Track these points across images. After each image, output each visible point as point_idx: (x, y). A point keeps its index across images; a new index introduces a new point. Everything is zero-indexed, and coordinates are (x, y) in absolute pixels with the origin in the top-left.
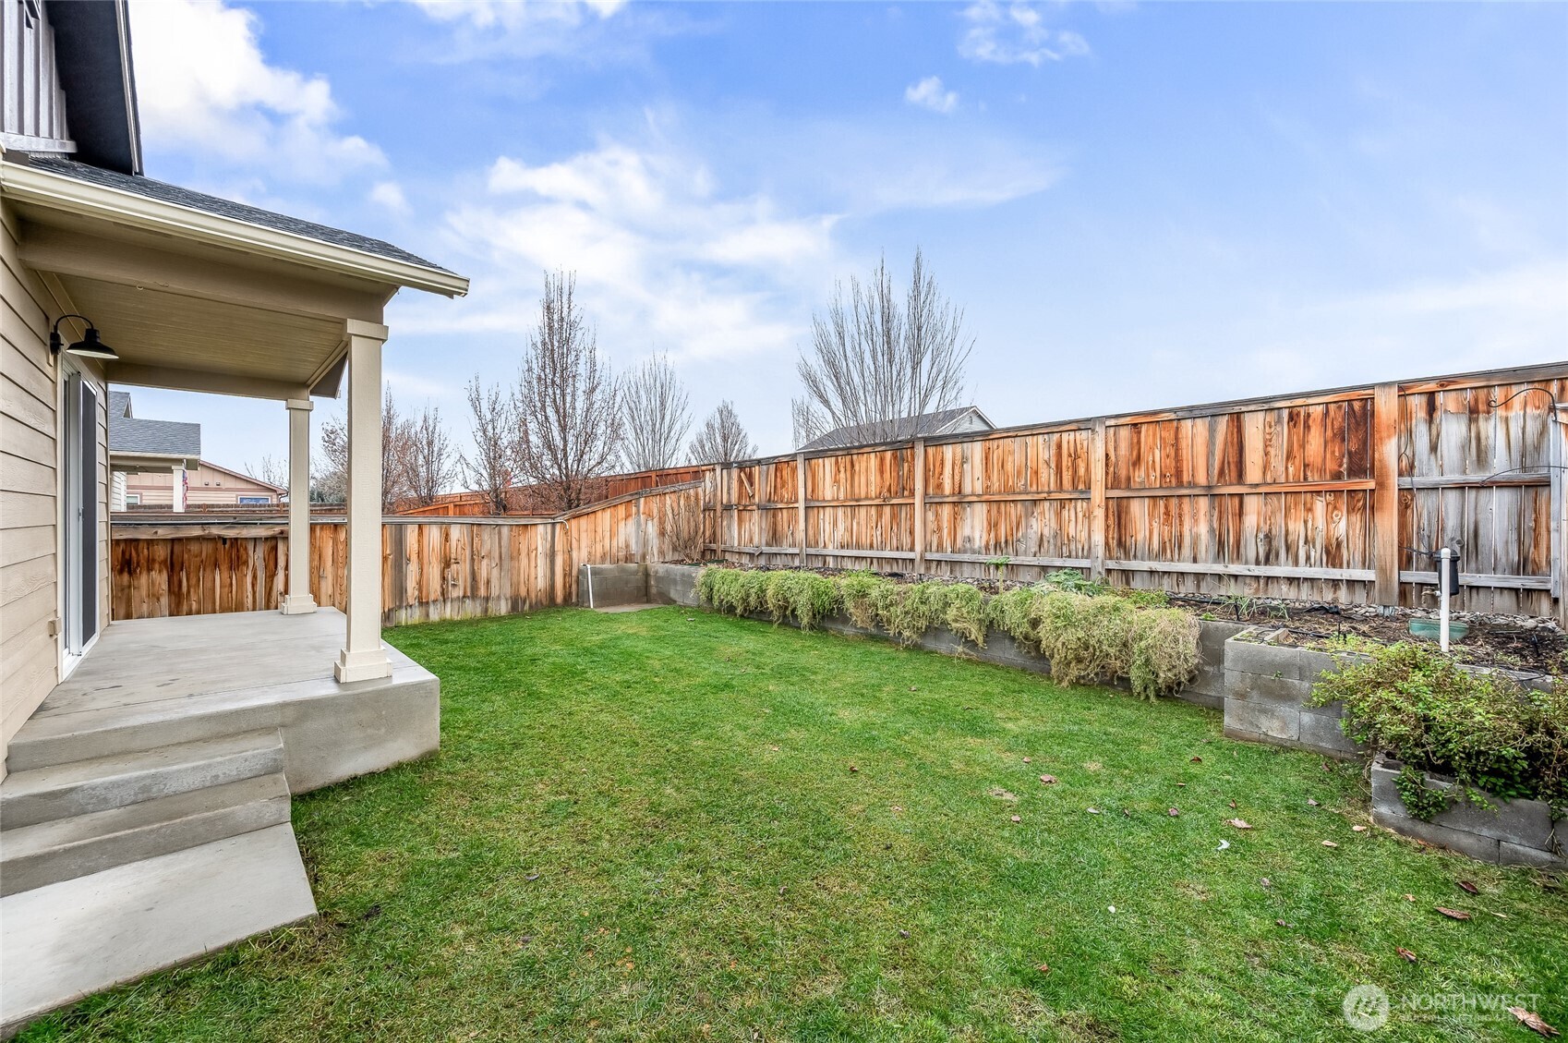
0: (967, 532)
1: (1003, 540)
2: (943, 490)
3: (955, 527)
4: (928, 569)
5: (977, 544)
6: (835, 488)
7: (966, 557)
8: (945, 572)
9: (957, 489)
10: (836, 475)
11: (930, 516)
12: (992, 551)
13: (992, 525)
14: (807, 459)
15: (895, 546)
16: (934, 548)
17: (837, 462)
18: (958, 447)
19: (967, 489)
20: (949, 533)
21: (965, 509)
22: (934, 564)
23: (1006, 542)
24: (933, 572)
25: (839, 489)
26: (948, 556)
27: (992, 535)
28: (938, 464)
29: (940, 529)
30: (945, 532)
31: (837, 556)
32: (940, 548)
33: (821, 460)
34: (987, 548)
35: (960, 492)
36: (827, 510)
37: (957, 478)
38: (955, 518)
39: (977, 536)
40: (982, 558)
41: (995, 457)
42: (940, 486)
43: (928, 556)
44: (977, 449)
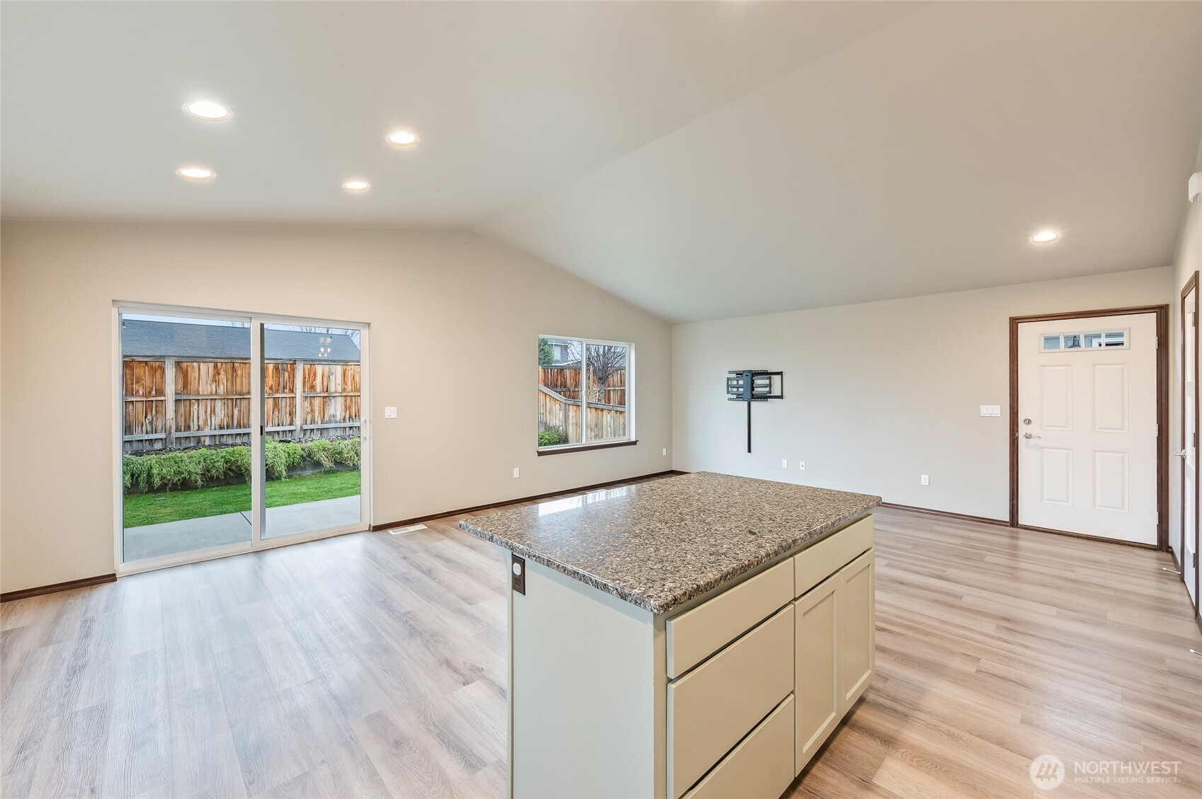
0: (332, 412)
1: (354, 415)
2: (315, 391)
3: (324, 410)
4: (305, 434)
5: (338, 418)
6: (214, 386)
7: (332, 425)
8: (317, 435)
9: (325, 389)
10: (214, 376)
11: (307, 404)
12: (347, 420)
13: (347, 408)
14: (178, 364)
15: (276, 423)
16: (309, 422)
17: (216, 367)
18: (327, 368)
19: (332, 389)
20: (320, 413)
21: (331, 400)
22: (309, 431)
23: (356, 416)
24: (308, 435)
25: (218, 386)
26: (320, 426)
27: (347, 413)
28: (312, 375)
29: (312, 411)
30: (317, 414)
32: (313, 421)
33: (195, 364)
34: (344, 420)
35: (327, 391)
36: (202, 404)
37: (325, 383)
38: (324, 405)
39: (338, 414)
40: (343, 425)
41: (349, 374)
42: (313, 387)
43: (305, 427)
44: (338, 369)
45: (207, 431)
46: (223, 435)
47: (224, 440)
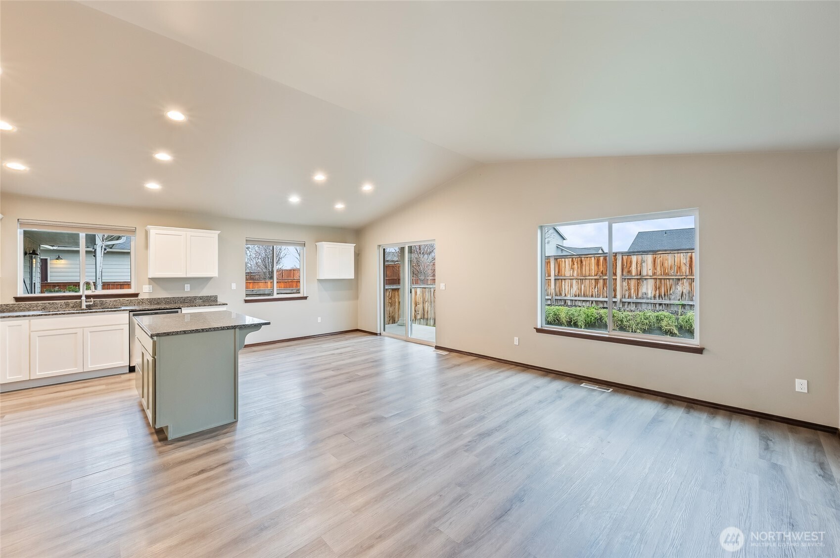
0: (644, 290)
1: (663, 294)
2: (631, 274)
3: (638, 289)
4: (623, 306)
5: (649, 296)
6: (572, 271)
7: (644, 301)
8: (633, 307)
9: (639, 273)
10: (572, 266)
11: (625, 284)
12: (657, 298)
13: (657, 288)
14: (556, 259)
15: (605, 296)
16: (627, 296)
17: (572, 261)
18: (640, 257)
19: (644, 273)
20: (635, 291)
21: (643, 281)
22: (627, 303)
23: (665, 295)
24: (626, 307)
25: (573, 271)
26: (634, 300)
27: (657, 292)
28: (629, 263)
29: (629, 289)
30: (632, 291)
31: (572, 300)
32: (630, 296)
33: (563, 260)
34: (655, 297)
35: (640, 274)
36: (567, 281)
37: (639, 269)
38: (638, 285)
39: (649, 292)
40: (653, 301)
41: (658, 261)
42: (629, 272)
43: (624, 300)
44: (649, 258)
45: (569, 297)
46: (576, 300)
47: (577, 303)
